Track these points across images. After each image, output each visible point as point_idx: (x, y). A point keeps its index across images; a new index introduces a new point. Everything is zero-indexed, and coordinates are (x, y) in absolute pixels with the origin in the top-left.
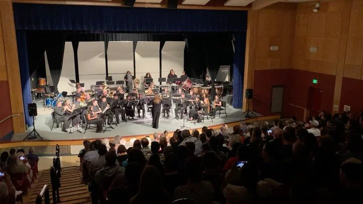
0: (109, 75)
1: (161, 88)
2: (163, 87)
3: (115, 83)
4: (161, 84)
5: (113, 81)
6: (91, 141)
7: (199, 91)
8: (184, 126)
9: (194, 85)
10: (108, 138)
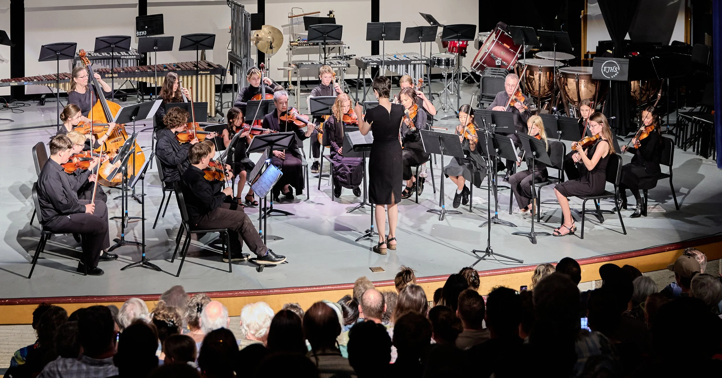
0: (151, 11)
1: (375, 71)
2: (388, 63)
3: (177, 44)
4: (375, 50)
5: (167, 33)
6: (70, 309)
7: (551, 84)
8: (488, 252)
9: (530, 55)
10: (147, 298)
